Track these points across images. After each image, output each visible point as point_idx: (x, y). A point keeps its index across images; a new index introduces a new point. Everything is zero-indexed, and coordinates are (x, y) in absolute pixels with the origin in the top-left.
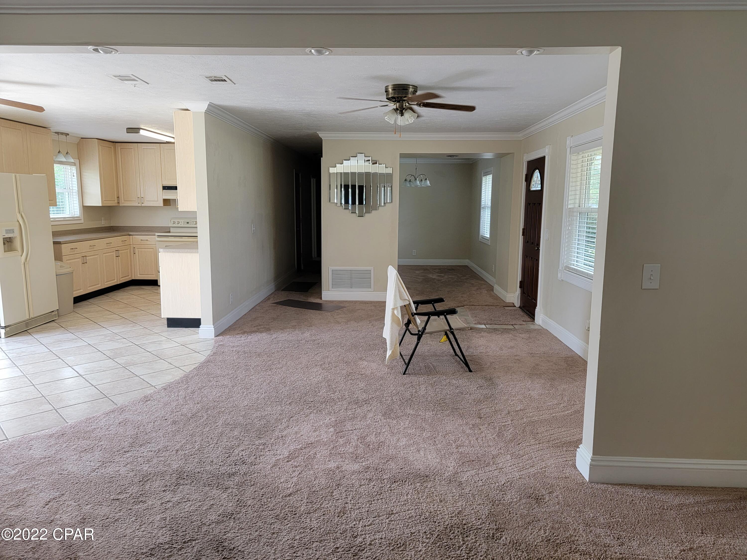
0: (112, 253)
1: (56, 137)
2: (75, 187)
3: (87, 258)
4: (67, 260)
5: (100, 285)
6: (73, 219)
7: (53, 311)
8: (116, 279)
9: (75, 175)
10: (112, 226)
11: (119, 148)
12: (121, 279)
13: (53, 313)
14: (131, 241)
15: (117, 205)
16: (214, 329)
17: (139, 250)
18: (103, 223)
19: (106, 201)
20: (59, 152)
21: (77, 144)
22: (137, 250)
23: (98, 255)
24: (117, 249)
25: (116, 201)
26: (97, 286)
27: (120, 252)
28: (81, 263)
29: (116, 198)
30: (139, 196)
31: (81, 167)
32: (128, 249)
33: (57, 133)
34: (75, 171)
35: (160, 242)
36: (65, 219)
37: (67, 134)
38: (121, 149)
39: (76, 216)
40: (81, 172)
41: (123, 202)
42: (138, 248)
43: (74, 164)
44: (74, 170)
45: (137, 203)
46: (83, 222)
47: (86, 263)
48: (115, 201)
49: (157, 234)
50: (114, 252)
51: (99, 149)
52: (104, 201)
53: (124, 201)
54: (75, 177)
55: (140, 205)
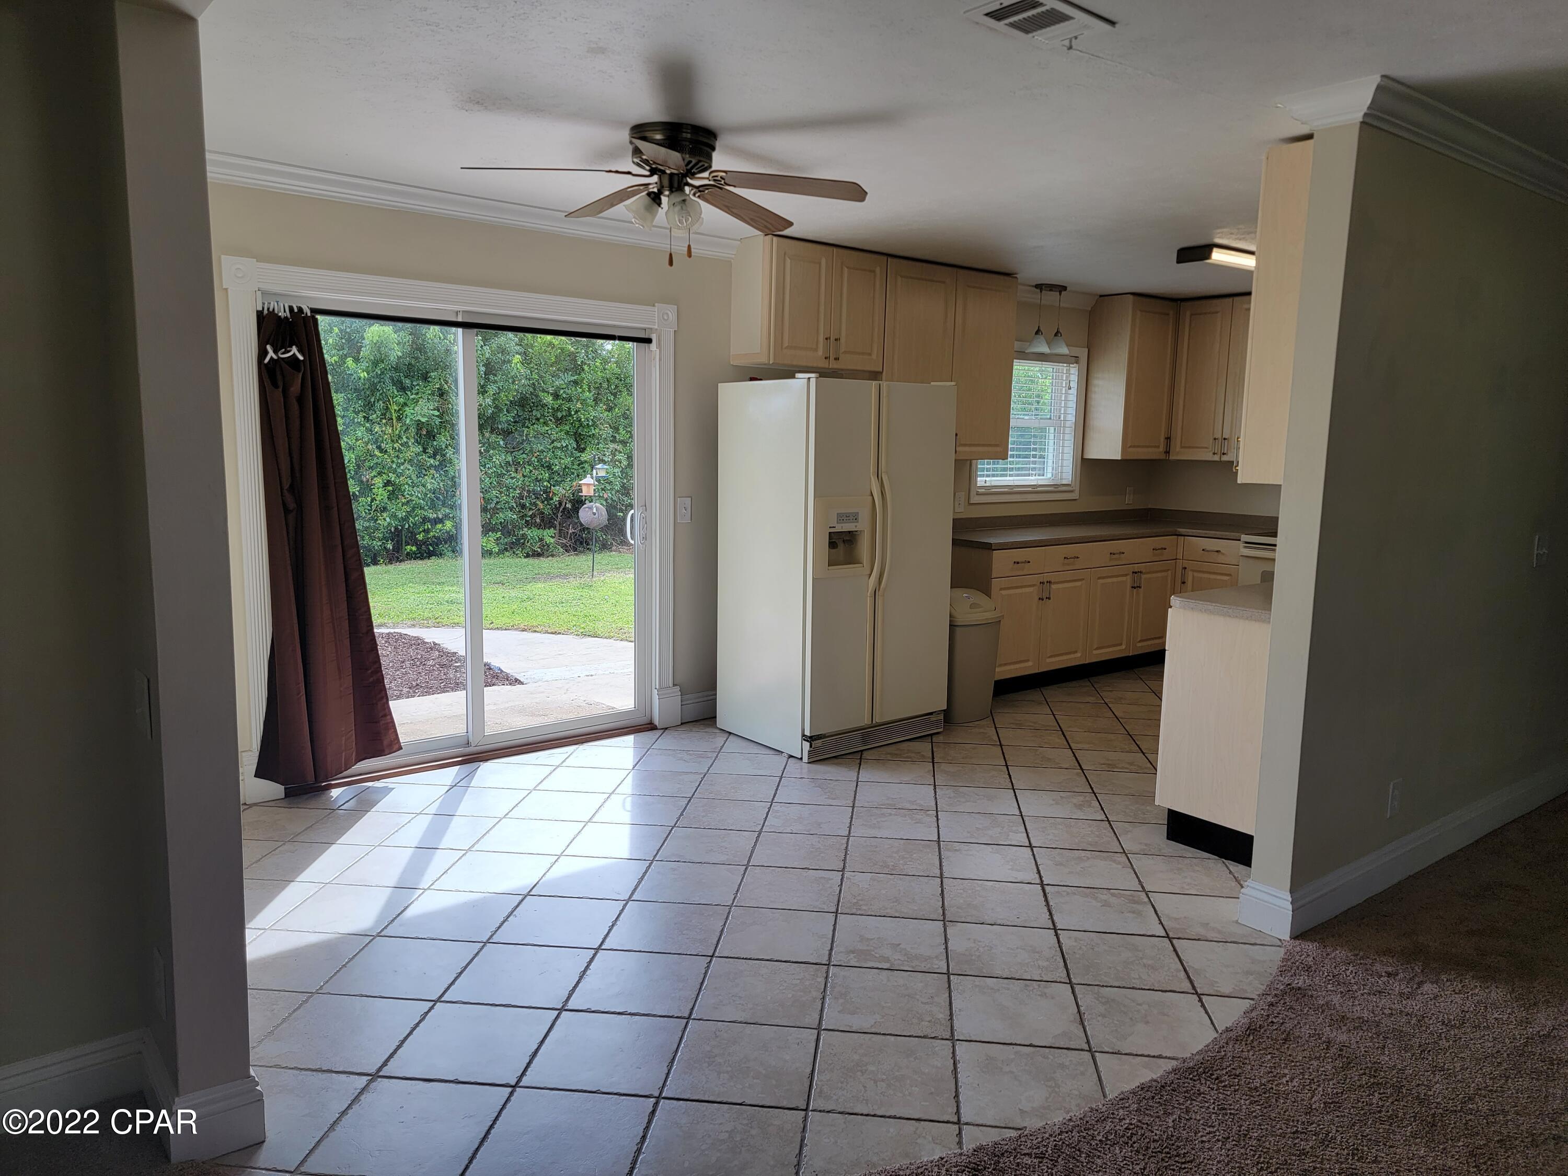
0: (1124, 579)
1: (1035, 297)
2: (1071, 415)
3: (1053, 586)
4: (1001, 589)
5: (1079, 655)
6: (1056, 488)
7: (931, 714)
8: (1124, 642)
9: (1074, 385)
10: (1150, 509)
11: (1188, 313)
12: (1139, 645)
13: (933, 718)
14: (1180, 550)
15: (1163, 457)
16: (1290, 907)
17: (1196, 574)
18: (1128, 501)
19: (1134, 447)
20: (1037, 333)
21: (1090, 312)
22: (1190, 573)
23: (1084, 582)
24: (1136, 568)
25: (1162, 449)
26: (1072, 656)
27: (1144, 576)
28: (1037, 598)
29: (1162, 439)
30: (1218, 436)
31: (1090, 368)
32: (1168, 570)
33: (1040, 287)
34: (1074, 378)
35: (1251, 561)
36: (1034, 490)
37: (1062, 288)
38: (1192, 315)
39: (1064, 482)
40: (1089, 378)
41: (1178, 449)
42: (1193, 571)
43: (1076, 360)
44: (1073, 373)
45: (1211, 454)
46: (1077, 498)
47: (1049, 598)
48: (1158, 447)
49: (1245, 538)
50: (1128, 577)
51: (1134, 320)
52: (1130, 447)
53: (1182, 447)
54: (1074, 391)
55: (1216, 458)
